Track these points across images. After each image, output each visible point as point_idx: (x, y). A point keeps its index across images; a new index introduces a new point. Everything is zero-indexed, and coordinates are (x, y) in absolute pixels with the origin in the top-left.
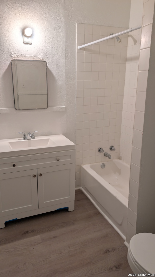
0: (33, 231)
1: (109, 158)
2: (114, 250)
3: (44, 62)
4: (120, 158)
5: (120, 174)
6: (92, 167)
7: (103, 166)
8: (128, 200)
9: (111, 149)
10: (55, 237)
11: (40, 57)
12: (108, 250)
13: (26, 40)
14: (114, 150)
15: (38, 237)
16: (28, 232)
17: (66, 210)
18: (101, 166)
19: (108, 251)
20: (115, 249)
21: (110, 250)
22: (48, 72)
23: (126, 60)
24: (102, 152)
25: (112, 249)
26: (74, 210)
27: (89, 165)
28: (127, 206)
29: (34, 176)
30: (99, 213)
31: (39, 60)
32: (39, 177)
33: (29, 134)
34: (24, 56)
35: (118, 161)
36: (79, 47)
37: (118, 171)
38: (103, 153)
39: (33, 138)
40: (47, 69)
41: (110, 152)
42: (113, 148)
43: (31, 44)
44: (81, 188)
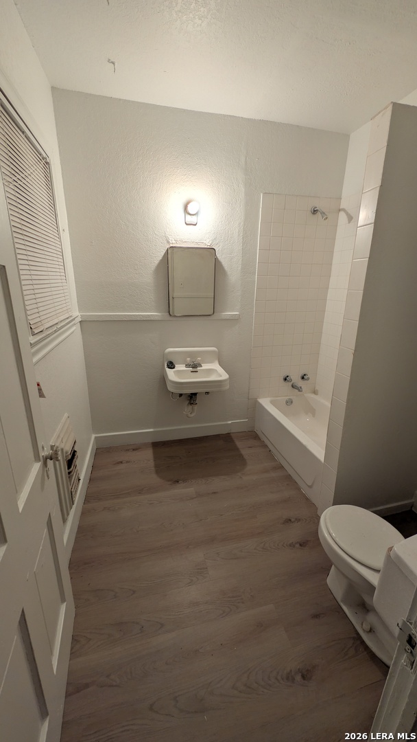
0: (185, 482)
1: (299, 391)
3: (210, 250)
4: (315, 392)
5: (314, 415)
6: (272, 402)
7: (290, 402)
8: (324, 452)
9: (303, 378)
11: (207, 243)
12: (290, 520)
13: (190, 219)
14: (308, 379)
15: (191, 490)
16: (178, 482)
18: (287, 402)
20: (299, 520)
21: (293, 520)
22: (217, 263)
24: (288, 381)
25: (296, 519)
27: (269, 399)
28: (322, 460)
31: (206, 247)
34: (185, 242)
35: (313, 396)
37: (311, 411)
38: (291, 384)
40: (216, 259)
41: (300, 383)
42: (305, 377)
43: (195, 225)
44: (255, 431)
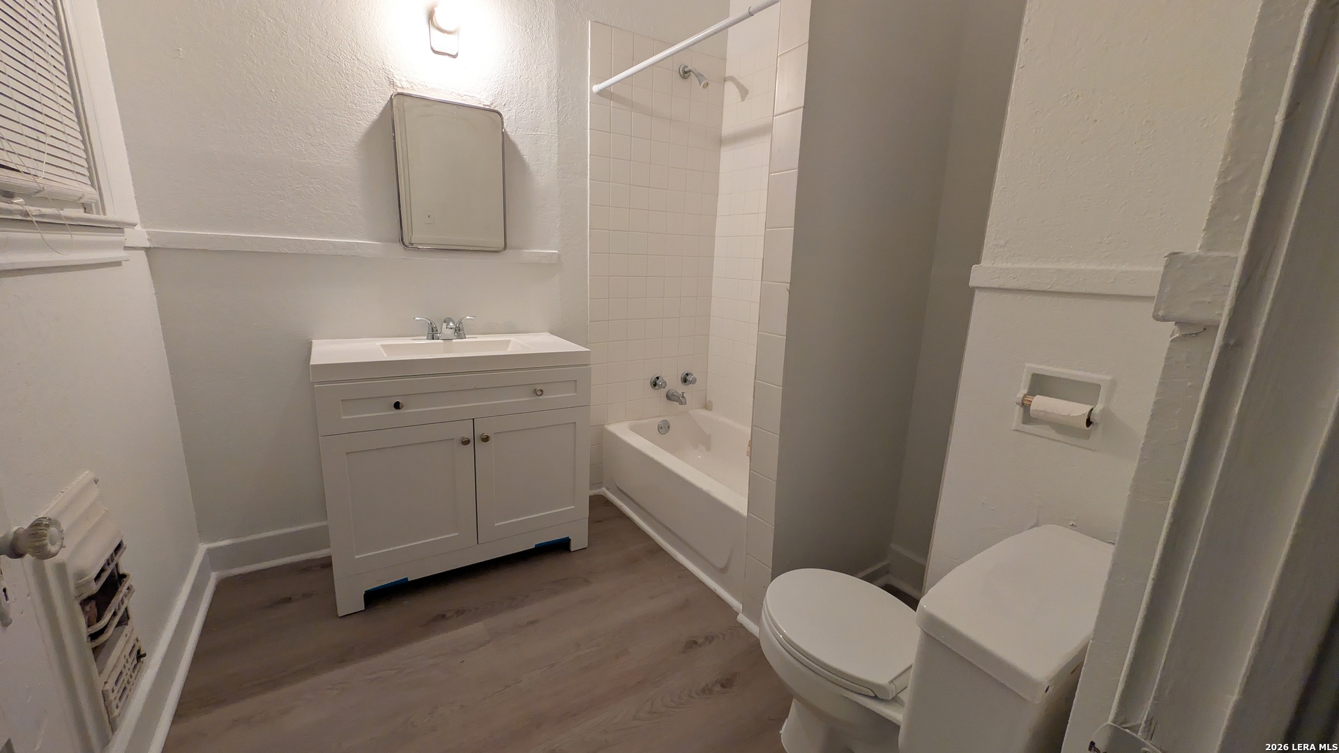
0: (460, 612)
1: (681, 403)
2: (709, 639)
3: (492, 115)
4: (707, 406)
5: (708, 448)
6: (633, 429)
7: (664, 428)
8: (747, 497)
9: (685, 381)
10: (532, 623)
11: (481, 97)
12: (695, 642)
13: (441, 41)
14: (694, 381)
15: (475, 629)
16: (443, 616)
17: (561, 546)
18: (660, 428)
19: (692, 644)
21: (700, 641)
22: (507, 147)
23: (721, 142)
24: (661, 387)
25: (706, 638)
26: (586, 546)
27: (625, 425)
28: (743, 510)
29: (466, 442)
30: (659, 549)
31: (481, 106)
32: (479, 445)
33: (447, 321)
34: (433, 89)
35: (704, 413)
36: (596, 88)
37: (704, 440)
38: (664, 391)
39: (459, 337)
40: (504, 135)
41: (680, 388)
42: (689, 378)
43: (455, 57)
44: (604, 491)
